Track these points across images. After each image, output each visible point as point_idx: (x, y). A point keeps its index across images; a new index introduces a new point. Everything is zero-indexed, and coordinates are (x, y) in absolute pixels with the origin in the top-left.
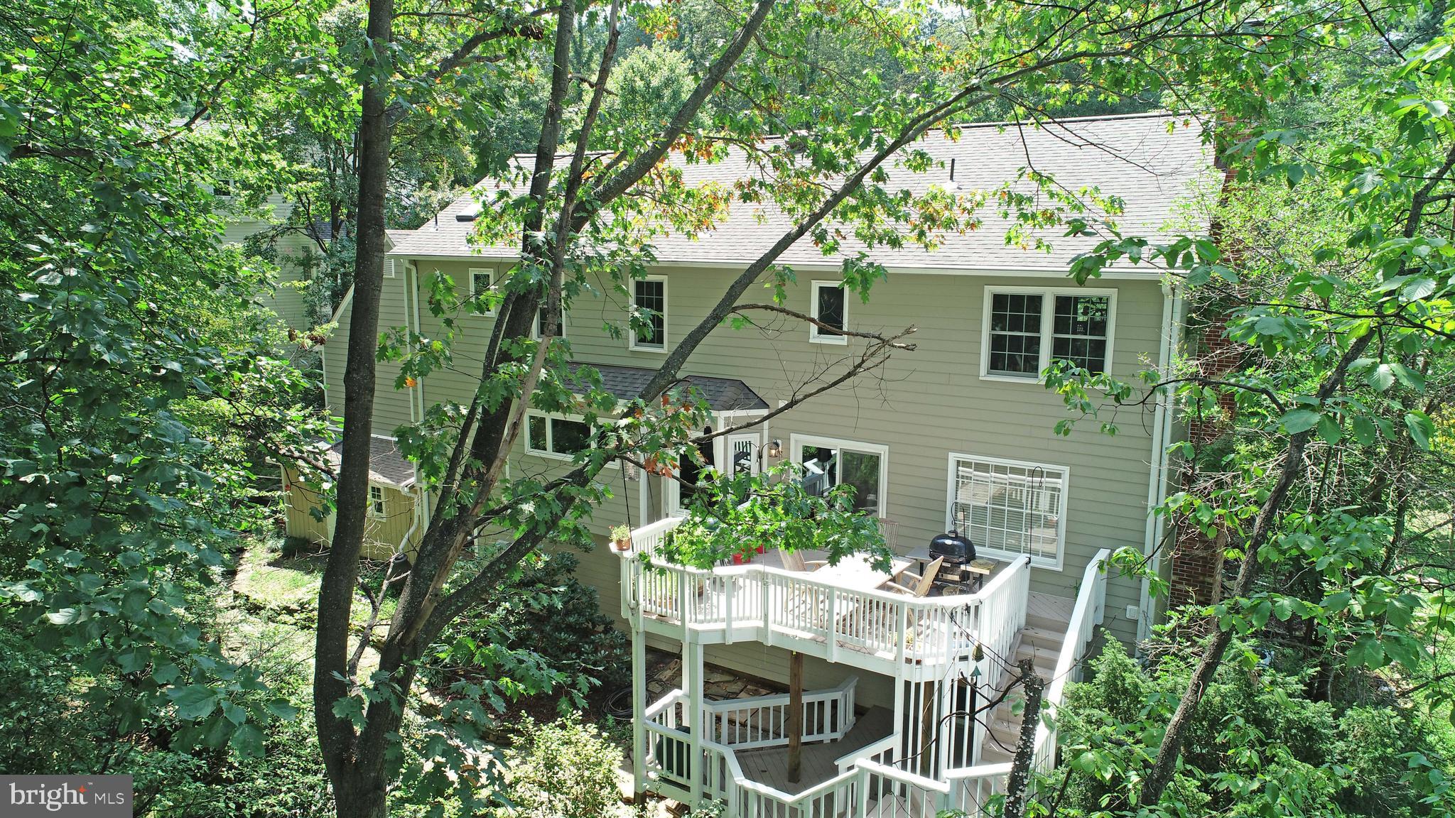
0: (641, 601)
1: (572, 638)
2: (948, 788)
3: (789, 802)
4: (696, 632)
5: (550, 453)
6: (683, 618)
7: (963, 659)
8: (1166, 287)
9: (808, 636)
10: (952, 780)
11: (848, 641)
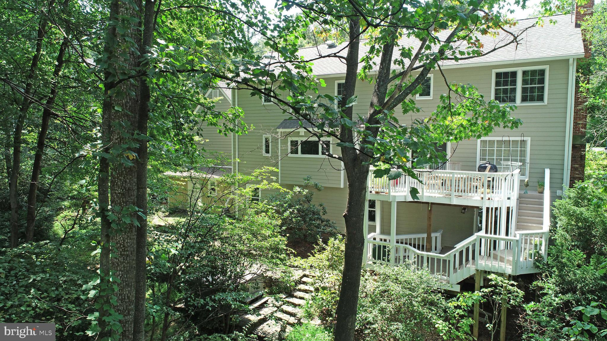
2: (518, 238)
3: (443, 257)
4: (395, 196)
5: (300, 155)
6: (389, 191)
7: (509, 199)
8: (571, 61)
9: (441, 196)
10: (520, 234)
11: (460, 195)
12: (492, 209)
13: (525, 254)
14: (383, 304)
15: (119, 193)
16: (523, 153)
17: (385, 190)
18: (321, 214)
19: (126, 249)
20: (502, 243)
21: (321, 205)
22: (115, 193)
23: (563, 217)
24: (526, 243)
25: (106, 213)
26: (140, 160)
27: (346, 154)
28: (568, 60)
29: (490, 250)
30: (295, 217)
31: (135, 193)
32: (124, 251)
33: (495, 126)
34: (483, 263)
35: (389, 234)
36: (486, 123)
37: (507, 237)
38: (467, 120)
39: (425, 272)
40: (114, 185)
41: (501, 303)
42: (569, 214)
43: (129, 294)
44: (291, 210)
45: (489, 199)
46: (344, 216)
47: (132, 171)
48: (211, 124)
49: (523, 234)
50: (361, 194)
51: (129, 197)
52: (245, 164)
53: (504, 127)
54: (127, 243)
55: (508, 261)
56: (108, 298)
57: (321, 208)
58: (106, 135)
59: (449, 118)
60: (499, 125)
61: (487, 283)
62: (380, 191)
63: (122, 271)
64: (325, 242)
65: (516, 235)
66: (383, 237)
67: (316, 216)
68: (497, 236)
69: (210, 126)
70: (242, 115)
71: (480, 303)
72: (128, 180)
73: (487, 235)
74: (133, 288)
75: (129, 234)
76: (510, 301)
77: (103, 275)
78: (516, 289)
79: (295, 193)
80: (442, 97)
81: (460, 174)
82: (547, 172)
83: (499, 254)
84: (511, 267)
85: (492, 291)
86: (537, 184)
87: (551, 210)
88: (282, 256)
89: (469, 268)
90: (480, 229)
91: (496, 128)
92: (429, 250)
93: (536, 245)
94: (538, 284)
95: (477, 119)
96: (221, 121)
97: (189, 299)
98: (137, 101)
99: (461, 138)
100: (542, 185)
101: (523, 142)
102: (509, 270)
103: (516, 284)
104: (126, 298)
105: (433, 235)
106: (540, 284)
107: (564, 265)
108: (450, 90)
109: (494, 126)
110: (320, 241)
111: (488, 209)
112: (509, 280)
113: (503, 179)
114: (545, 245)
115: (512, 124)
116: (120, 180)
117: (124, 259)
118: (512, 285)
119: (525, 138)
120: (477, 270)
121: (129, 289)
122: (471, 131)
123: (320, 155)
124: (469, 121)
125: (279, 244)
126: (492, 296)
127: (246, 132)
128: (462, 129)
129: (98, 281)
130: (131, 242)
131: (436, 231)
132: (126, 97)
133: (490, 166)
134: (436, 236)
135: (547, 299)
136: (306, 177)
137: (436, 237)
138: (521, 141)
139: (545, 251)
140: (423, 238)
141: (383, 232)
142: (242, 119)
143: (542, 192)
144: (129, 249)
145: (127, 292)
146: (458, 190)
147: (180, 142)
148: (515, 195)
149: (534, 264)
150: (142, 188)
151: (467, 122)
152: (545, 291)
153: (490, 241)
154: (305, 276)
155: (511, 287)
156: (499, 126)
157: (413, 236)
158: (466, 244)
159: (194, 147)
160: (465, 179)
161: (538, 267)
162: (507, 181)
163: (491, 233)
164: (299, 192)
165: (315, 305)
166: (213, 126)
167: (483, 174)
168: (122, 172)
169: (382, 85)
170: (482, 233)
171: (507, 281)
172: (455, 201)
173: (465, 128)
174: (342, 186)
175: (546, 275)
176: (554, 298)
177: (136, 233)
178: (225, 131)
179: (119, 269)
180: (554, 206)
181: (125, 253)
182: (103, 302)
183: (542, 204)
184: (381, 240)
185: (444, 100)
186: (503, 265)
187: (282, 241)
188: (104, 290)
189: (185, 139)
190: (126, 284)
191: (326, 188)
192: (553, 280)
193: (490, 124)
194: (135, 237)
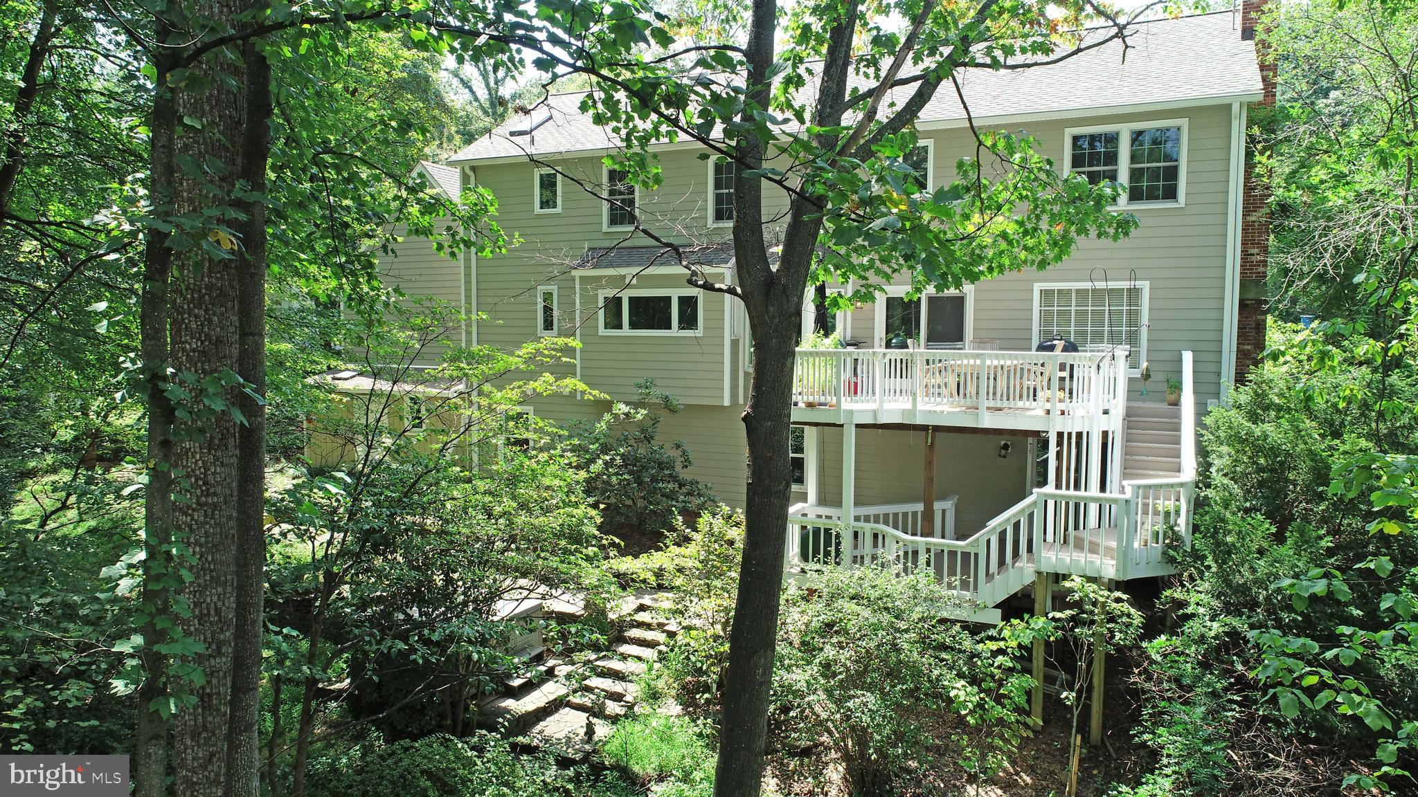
2: (1128, 494)
3: (961, 547)
4: (851, 412)
5: (626, 331)
6: (839, 401)
7: (1106, 412)
8: (1235, 108)
9: (958, 409)
10: (1133, 486)
11: (999, 405)
12: (1070, 434)
13: (1144, 533)
14: (830, 652)
15: (194, 350)
16: (1134, 317)
17: (829, 398)
18: (678, 468)
19: (212, 490)
20: (1093, 509)
21: (678, 446)
22: (184, 350)
23: (1225, 449)
24: (1145, 513)
25: (161, 385)
26: (247, 256)
27: (748, 272)
28: (1228, 107)
29: (1066, 529)
30: (616, 474)
31: (235, 350)
32: (207, 496)
33: (1078, 234)
34: (1052, 558)
35: (838, 503)
36: (1058, 230)
37: (1102, 495)
38: (1017, 222)
39: (923, 578)
40: (179, 331)
41: (1092, 644)
42: (1238, 440)
43: (219, 604)
44: (607, 458)
45: (1063, 413)
46: (744, 419)
47: (225, 296)
48: (417, 232)
49: (1139, 487)
50: (784, 365)
51: (220, 360)
52: (500, 326)
53: (1099, 236)
54: (214, 474)
55: (1108, 548)
56: (166, 602)
57: (679, 452)
58: (160, 189)
59: (976, 218)
60: (1086, 232)
61: (1060, 600)
62: (817, 400)
63: (201, 546)
64: (692, 523)
65: (1122, 488)
66: (824, 511)
67: (667, 472)
68: (1082, 493)
69: (414, 238)
70: (491, 209)
71: (1047, 643)
72: (216, 319)
73: (1058, 492)
74: (229, 589)
75: (219, 453)
76: (1113, 637)
77: (153, 542)
78: (1126, 607)
79: (616, 416)
80: (960, 165)
81: (995, 359)
82: (1188, 358)
83: (1086, 536)
84: (1114, 562)
85: (1073, 618)
86: (1164, 387)
87: (1198, 436)
88: (591, 551)
89: (1021, 569)
90: (1043, 482)
91: (1081, 240)
92: (928, 533)
93: (1167, 514)
94: (1175, 595)
95: (1038, 218)
96: (440, 221)
97: (367, 638)
98: (239, 123)
99: (1001, 268)
100: (1177, 387)
101: (1134, 293)
102: (1110, 570)
103: (1125, 597)
104: (212, 612)
105: (938, 506)
106: (1178, 594)
107: (1230, 550)
108: (980, 143)
109: (1075, 235)
110: (679, 521)
111: (1060, 435)
112: (1110, 590)
113: (1094, 367)
114: (1188, 511)
115: (1116, 229)
116: (196, 317)
117: (206, 516)
118: (1118, 600)
119: (1139, 284)
120: (1039, 573)
121: (220, 590)
122: (1025, 248)
123: (675, 331)
124: (1021, 223)
125: (583, 524)
126: (1072, 629)
127: (504, 251)
128: (1003, 245)
129: (142, 555)
130: (225, 473)
131: (943, 498)
132: (211, 111)
133: (1063, 342)
134: (945, 507)
135: (1193, 628)
136: (643, 381)
137: (944, 511)
138: (1129, 290)
139: (1187, 524)
140: (915, 514)
141: (822, 501)
142: (492, 218)
143: (1176, 403)
144: (219, 490)
145: (215, 598)
146: (994, 394)
147: (339, 271)
148: (1119, 406)
149: (1164, 553)
150: (253, 334)
151: (1017, 227)
152: (1190, 610)
153: (1067, 504)
154: (642, 608)
155: (1114, 605)
156: (1087, 235)
157: (891, 509)
158: (1014, 515)
159: (375, 283)
160: (1009, 371)
161: (1172, 560)
162: (1101, 371)
163: (1068, 488)
164: (627, 415)
165: (666, 672)
166: (422, 237)
167: (1050, 357)
168: (201, 297)
169: (829, 116)
170: (1050, 488)
171: (1106, 593)
172: (988, 421)
173: (1010, 243)
174: (727, 402)
175: (1191, 576)
176: (1209, 624)
177: (238, 452)
178: (450, 247)
179: (192, 540)
180: (1204, 426)
181: (210, 500)
182: (154, 610)
183: (1177, 428)
184: (820, 516)
185: (966, 171)
186: (1096, 559)
187: (588, 516)
188: (158, 578)
189: (352, 263)
190: (212, 578)
191: (689, 408)
192: (1207, 585)
193: (1066, 231)
194: (234, 460)
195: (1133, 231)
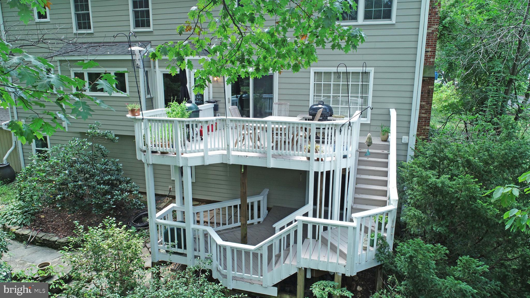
0: (150, 145)
1: (107, 187)
2: (355, 223)
5: (88, 92)
6: (178, 151)
7: (345, 157)
11: (279, 153)
12: (322, 173)
13: (365, 242)
16: (365, 88)
17: (172, 149)
33: (317, 45)
37: (340, 223)
45: (318, 160)
49: (362, 218)
53: (333, 47)
65: (353, 219)
82: (393, 113)
91: (319, 50)
100: (387, 132)
101: (366, 74)
102: (342, 268)
109: (315, 45)
111: (316, 174)
113: (338, 131)
115: (347, 42)
119: (368, 69)
120: (300, 268)
133: (323, 108)
138: (362, 73)
143: (386, 140)
148: (352, 150)
156: (324, 46)
162: (342, 132)
183: (386, 157)
195: (360, 45)
